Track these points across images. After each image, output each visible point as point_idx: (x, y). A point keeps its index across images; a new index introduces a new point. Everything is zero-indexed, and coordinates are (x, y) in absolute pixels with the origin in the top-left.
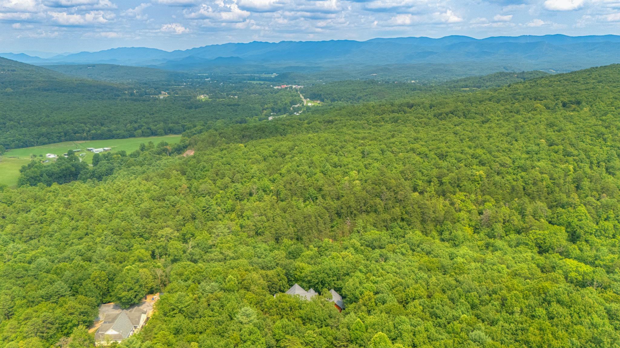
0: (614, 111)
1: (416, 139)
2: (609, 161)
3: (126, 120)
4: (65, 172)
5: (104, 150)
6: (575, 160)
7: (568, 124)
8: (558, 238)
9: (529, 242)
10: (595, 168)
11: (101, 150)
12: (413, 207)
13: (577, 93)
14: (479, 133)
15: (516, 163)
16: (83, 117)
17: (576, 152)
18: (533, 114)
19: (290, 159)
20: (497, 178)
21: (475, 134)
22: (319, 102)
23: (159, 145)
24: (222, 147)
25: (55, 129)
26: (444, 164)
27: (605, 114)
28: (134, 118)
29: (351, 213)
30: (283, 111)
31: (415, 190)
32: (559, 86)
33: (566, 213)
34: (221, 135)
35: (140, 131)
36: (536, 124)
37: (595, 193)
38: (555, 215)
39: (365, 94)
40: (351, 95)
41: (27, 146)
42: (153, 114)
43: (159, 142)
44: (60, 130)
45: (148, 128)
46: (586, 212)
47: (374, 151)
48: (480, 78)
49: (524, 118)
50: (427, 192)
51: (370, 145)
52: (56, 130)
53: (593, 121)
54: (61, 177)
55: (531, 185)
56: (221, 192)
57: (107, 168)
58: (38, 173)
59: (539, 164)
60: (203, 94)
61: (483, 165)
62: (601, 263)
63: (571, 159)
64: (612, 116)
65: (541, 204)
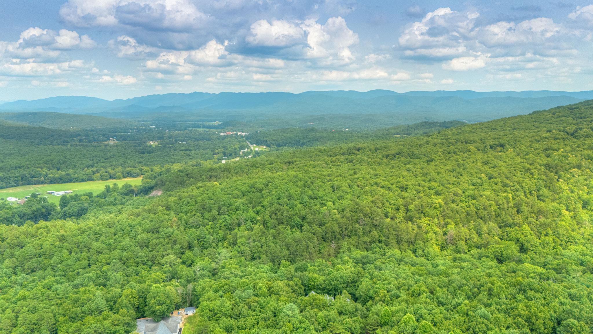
0: (533, 152)
1: (376, 175)
2: (538, 191)
3: (83, 164)
4: (36, 213)
5: (65, 193)
6: (511, 190)
7: (500, 162)
8: (512, 250)
9: (489, 255)
10: (529, 196)
11: (62, 192)
12: (388, 230)
13: (500, 138)
14: (428, 170)
15: (466, 193)
16: (39, 162)
17: (511, 184)
18: (468, 155)
19: (268, 194)
20: (453, 205)
21: (425, 171)
22: (265, 147)
23: (123, 186)
24: (199, 185)
25: (12, 173)
26: (406, 195)
27: (528, 154)
28: (91, 163)
29: (335, 237)
30: (233, 155)
31: (386, 216)
32: (481, 132)
33: (514, 231)
34: (188, 176)
35: (98, 175)
36: (474, 162)
37: (533, 215)
38: (505, 233)
39: (308, 140)
40: (295, 141)
42: (108, 159)
43: (123, 184)
44: (17, 175)
45: (106, 172)
46: (530, 229)
47: (343, 185)
48: (408, 127)
49: (462, 157)
50: (396, 218)
51: (337, 181)
52: (13, 175)
53: (518, 159)
54: (31, 218)
55: (482, 210)
56: (210, 223)
57: (78, 208)
58: (11, 214)
59: (485, 193)
60: (152, 140)
61: (439, 194)
62: (550, 267)
63: (508, 189)
64: (533, 156)
65: (493, 225)
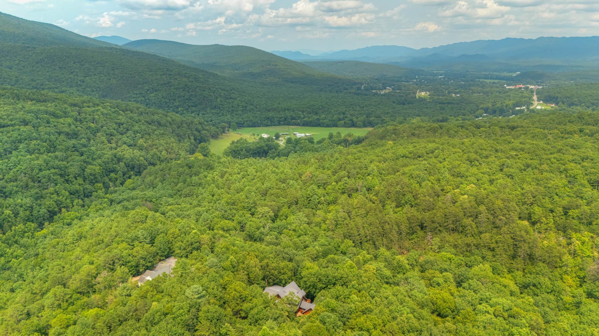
5: (305, 135)
11: (303, 135)
16: (303, 106)
22: (553, 105)
24: (372, 143)
29: (435, 229)
30: (498, 112)
34: (393, 132)
35: (343, 122)
41: (255, 126)
44: (283, 116)
45: (350, 120)
54: (255, 153)
60: (425, 91)
